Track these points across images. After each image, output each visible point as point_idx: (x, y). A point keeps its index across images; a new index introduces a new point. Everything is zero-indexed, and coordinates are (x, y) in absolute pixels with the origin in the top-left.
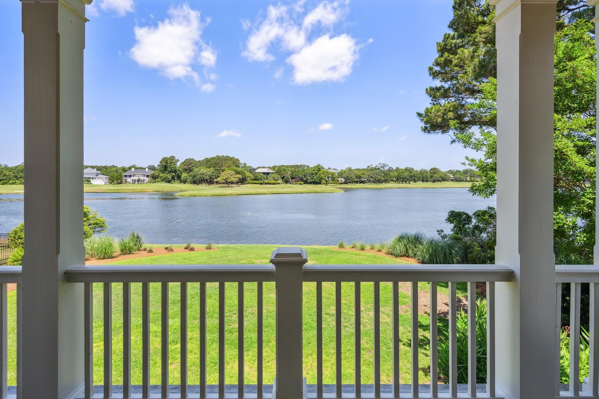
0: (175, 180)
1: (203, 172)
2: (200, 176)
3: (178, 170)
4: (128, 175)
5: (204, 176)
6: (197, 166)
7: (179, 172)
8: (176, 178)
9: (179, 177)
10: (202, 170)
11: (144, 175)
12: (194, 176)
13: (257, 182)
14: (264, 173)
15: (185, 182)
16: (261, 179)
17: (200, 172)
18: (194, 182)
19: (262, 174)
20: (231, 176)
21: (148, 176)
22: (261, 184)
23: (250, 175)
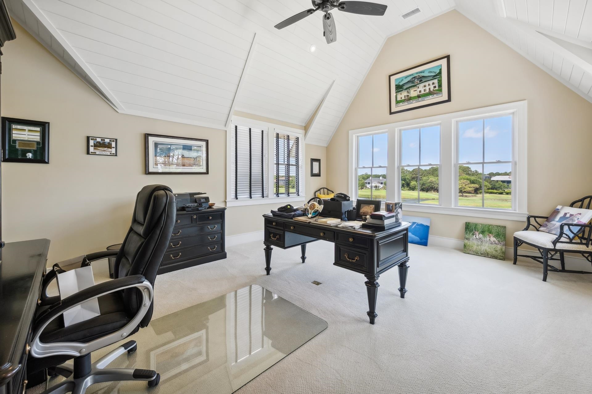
0: (404, 187)
1: (431, 180)
2: (428, 184)
3: (407, 179)
4: (367, 182)
5: (433, 184)
6: (425, 174)
7: (408, 180)
8: (405, 186)
9: (408, 185)
10: (431, 179)
11: (379, 182)
12: (423, 184)
13: (495, 191)
14: (503, 182)
15: (413, 189)
16: (499, 188)
17: (429, 181)
18: (423, 190)
19: (501, 183)
20: (465, 186)
21: (382, 183)
22: (501, 193)
23: (487, 183)
